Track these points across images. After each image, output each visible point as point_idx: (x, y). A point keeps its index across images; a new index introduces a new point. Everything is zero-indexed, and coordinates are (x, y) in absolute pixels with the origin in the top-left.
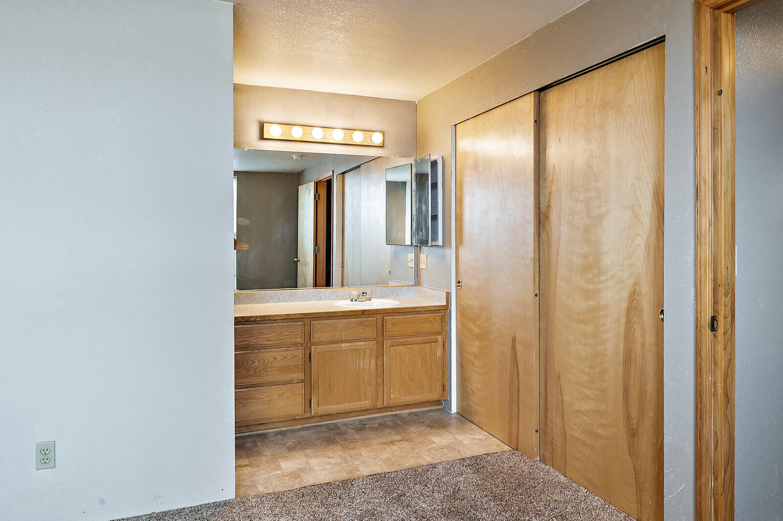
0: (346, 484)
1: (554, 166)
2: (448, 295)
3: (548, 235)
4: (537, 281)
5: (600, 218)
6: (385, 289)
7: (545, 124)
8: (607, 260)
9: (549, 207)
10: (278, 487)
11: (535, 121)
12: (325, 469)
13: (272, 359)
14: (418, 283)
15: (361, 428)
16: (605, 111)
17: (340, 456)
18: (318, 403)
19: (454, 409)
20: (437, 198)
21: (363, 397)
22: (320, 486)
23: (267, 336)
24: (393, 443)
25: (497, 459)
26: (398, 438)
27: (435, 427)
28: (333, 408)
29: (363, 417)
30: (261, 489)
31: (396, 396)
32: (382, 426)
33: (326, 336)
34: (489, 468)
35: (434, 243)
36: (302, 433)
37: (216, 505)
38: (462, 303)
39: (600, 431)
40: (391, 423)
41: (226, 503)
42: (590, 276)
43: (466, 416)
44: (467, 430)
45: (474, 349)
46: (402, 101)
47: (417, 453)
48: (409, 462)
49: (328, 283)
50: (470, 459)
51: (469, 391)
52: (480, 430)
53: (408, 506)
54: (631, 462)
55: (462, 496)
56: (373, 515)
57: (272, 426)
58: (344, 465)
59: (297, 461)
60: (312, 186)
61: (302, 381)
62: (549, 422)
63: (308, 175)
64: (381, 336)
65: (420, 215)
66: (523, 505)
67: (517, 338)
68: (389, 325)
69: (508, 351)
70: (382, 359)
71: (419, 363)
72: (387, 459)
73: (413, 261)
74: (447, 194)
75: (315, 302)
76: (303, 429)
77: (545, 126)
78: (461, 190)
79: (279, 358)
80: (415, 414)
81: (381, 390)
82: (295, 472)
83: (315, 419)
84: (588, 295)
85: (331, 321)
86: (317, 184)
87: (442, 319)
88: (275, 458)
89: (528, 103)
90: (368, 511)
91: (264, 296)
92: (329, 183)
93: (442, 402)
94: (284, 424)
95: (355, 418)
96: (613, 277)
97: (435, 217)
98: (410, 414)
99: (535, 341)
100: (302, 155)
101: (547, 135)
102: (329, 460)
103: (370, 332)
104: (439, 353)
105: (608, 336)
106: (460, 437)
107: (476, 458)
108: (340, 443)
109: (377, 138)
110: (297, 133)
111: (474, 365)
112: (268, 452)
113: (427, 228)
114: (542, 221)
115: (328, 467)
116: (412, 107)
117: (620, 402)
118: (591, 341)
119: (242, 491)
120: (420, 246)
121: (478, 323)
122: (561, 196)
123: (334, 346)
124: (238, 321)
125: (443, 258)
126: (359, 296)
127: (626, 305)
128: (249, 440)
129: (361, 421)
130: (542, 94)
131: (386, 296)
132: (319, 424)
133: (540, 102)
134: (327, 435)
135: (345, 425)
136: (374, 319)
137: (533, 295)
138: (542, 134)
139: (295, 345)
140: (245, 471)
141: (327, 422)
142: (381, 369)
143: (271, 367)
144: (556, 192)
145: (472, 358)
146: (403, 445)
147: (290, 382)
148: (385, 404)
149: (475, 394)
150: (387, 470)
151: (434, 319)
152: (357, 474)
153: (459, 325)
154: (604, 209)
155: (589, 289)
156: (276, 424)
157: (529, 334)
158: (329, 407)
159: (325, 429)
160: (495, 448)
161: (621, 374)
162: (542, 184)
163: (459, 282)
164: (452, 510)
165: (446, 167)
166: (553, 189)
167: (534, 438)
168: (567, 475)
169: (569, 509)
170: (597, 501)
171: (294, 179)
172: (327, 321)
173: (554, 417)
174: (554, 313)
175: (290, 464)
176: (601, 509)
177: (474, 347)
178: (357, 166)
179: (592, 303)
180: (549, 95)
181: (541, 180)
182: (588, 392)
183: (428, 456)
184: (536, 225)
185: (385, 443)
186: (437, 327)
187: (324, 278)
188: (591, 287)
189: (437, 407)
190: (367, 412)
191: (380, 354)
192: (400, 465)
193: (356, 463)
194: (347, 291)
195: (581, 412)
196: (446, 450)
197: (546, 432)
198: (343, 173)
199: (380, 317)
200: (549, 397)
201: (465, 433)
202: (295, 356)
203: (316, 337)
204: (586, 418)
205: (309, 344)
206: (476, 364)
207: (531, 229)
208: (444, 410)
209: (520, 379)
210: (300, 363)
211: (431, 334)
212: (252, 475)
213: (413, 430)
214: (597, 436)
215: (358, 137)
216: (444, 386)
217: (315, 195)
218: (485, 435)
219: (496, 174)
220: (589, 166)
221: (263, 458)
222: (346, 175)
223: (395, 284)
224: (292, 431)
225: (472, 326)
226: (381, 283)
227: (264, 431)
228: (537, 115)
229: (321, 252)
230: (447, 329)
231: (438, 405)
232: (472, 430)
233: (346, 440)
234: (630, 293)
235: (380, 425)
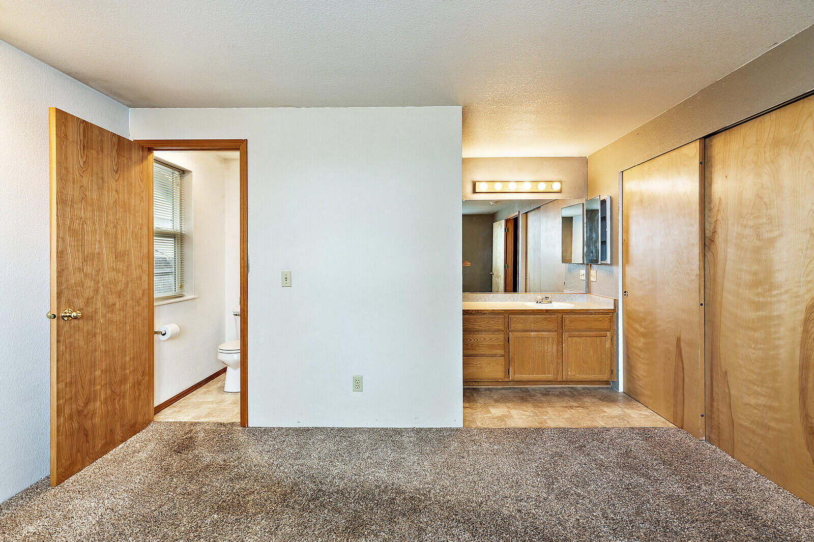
0: (539, 431)
1: (720, 199)
2: (616, 302)
3: (714, 256)
4: (703, 293)
5: (772, 241)
6: (562, 295)
7: (711, 165)
8: (780, 277)
9: (714, 232)
10: (489, 424)
11: (701, 163)
12: (522, 418)
13: (483, 339)
14: (588, 291)
15: (546, 393)
16: (778, 148)
17: (532, 411)
18: (514, 372)
19: (621, 389)
20: (606, 228)
21: (547, 371)
22: (520, 429)
23: (480, 323)
24: (571, 407)
25: (663, 433)
26: (576, 404)
27: (606, 401)
28: (525, 377)
29: (546, 386)
30: (479, 424)
31: (572, 373)
32: (561, 395)
33: (520, 326)
34: (657, 438)
35: (603, 262)
36: (503, 391)
37: (452, 430)
38: (629, 308)
39: (772, 424)
40: (569, 393)
41: (457, 430)
42: (760, 290)
43: (632, 396)
44: (634, 406)
45: (640, 345)
46: (575, 157)
47: (592, 418)
48: (586, 423)
49: (515, 290)
50: (639, 429)
51: (635, 376)
52: (646, 408)
53: (588, 455)
54: (810, 456)
55: (634, 456)
56: (561, 457)
57: (482, 384)
58: (535, 417)
59: (501, 410)
60: (503, 222)
61: (503, 356)
62: (715, 410)
63: (499, 216)
64: (561, 329)
65: (591, 241)
66: (691, 473)
67: (682, 338)
68: (567, 322)
69: (673, 349)
70: (561, 346)
71: (591, 350)
72: (568, 418)
73: (585, 275)
74: (614, 224)
75: (510, 302)
76: (503, 389)
77: (711, 166)
78: (627, 221)
79: (488, 339)
80: (588, 389)
81: (560, 369)
82: (500, 416)
83: (511, 383)
84: (758, 306)
85: (524, 316)
86: (507, 221)
87: (610, 319)
88: (486, 405)
89: (694, 150)
90: (556, 453)
91: (476, 297)
92: (516, 220)
93: (611, 383)
94: (490, 384)
95: (541, 386)
96: (786, 292)
97: (604, 243)
98: (583, 388)
99: (700, 341)
100: (497, 202)
101: (713, 174)
102: (523, 412)
103: (552, 326)
104: (608, 345)
105: (781, 342)
106: (628, 411)
107: (644, 429)
108: (532, 402)
109: (556, 186)
110: (498, 187)
111: (640, 357)
112: (481, 401)
113: (597, 251)
114: (707, 244)
115: (524, 417)
116: (584, 161)
117: (796, 401)
118: (762, 346)
119: (467, 423)
120: (591, 265)
121: (643, 324)
122: (728, 223)
123: (525, 333)
124: (465, 312)
125: (611, 273)
126: (542, 299)
127: (803, 317)
128: (468, 391)
129: (545, 389)
130: (707, 140)
131: (564, 301)
132: (514, 386)
133: (706, 148)
134: (521, 395)
135: (534, 390)
136: (556, 316)
137: (699, 305)
138: (707, 173)
139: (498, 331)
140: (467, 411)
141: (520, 386)
142: (561, 354)
143: (482, 345)
144: (723, 220)
145: (638, 352)
146: (581, 410)
147: (495, 356)
148: (564, 379)
149: (641, 379)
150: (569, 427)
151: (604, 319)
152: (546, 426)
153: (625, 325)
154: (777, 233)
155: (759, 301)
156: (486, 383)
157: (694, 335)
158: (522, 375)
159: (519, 391)
160: (661, 424)
161: (798, 377)
162: (708, 214)
163: (625, 292)
164: (626, 464)
165: (614, 204)
166: (719, 217)
167: (700, 422)
168: (735, 456)
169: (739, 484)
170: (769, 484)
171: (490, 218)
172: (520, 316)
173: (721, 406)
174: (720, 320)
175: (498, 411)
176: (774, 491)
177: (640, 343)
178: (538, 206)
179: (762, 313)
180: (715, 140)
181: (707, 211)
182: (758, 389)
183: (601, 421)
184: (701, 248)
185: (565, 407)
186: (606, 325)
187: (512, 286)
188: (761, 299)
189: (606, 386)
190: (549, 383)
191: (560, 342)
192: (579, 424)
193: (545, 417)
194: (533, 295)
195: (751, 405)
196: (617, 419)
197: (712, 418)
198: (526, 213)
199: (560, 315)
200: (715, 389)
201: (633, 408)
202: (498, 339)
203: (513, 326)
204: (756, 411)
205: (508, 331)
206: (642, 356)
207: (696, 251)
208: (612, 388)
209: (685, 372)
210: (501, 343)
211: (601, 330)
212: (472, 414)
213: (588, 401)
214: (768, 428)
215: (542, 187)
216: (612, 371)
217: (505, 229)
218: (651, 413)
219: (661, 207)
220: (759, 196)
221: (478, 404)
222: (529, 214)
223: (569, 292)
224: (496, 389)
225: (638, 327)
226: (559, 290)
227: (477, 387)
228: (702, 158)
229: (510, 269)
230: (615, 327)
231: (607, 384)
232: (638, 407)
233: (535, 400)
234: (808, 307)
235: (560, 393)
